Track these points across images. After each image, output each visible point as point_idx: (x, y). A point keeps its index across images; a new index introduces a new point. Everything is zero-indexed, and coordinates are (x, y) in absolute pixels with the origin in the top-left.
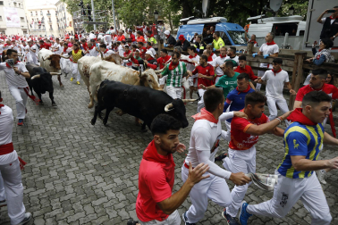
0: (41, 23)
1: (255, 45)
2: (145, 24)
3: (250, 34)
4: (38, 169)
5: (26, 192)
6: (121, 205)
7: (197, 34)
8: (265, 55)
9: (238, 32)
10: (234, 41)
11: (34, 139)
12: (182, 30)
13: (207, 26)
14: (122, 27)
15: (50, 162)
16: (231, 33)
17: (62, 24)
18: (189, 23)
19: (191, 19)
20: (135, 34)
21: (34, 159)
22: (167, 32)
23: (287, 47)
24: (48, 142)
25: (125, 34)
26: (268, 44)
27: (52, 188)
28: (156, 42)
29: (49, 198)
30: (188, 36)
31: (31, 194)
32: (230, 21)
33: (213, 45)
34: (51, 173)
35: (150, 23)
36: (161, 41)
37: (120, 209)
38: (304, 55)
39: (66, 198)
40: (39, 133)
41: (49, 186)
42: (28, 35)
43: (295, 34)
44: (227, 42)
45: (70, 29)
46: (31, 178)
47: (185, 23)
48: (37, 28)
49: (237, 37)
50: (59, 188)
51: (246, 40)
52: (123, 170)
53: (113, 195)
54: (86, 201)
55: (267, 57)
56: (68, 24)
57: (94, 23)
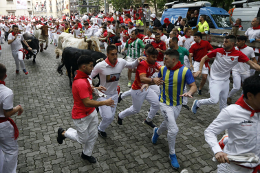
0: (43, 6)
1: (240, 29)
2: (132, 7)
3: (235, 18)
4: (34, 133)
5: (24, 152)
7: (181, 18)
8: (251, 39)
9: (222, 16)
10: (218, 24)
11: (33, 106)
12: (167, 13)
13: (191, 10)
14: (111, 10)
15: (44, 127)
16: (215, 17)
17: (60, 7)
18: (173, 7)
19: (175, 3)
20: (123, 16)
21: (32, 124)
22: (153, 15)
24: (44, 109)
25: (114, 17)
26: (255, 29)
27: (45, 151)
28: (143, 24)
29: (42, 161)
30: (172, 19)
31: (28, 155)
32: (214, 5)
33: (197, 28)
34: (45, 137)
35: (137, 6)
36: (147, 24)
39: (56, 162)
40: (37, 101)
41: (43, 149)
42: (32, 16)
44: (211, 26)
45: (67, 11)
46: (29, 140)
47: (170, 7)
48: (40, 10)
49: (221, 20)
50: (51, 152)
51: (229, 23)
54: (73, 166)
55: (253, 42)
56: (65, 7)
57: (88, 6)
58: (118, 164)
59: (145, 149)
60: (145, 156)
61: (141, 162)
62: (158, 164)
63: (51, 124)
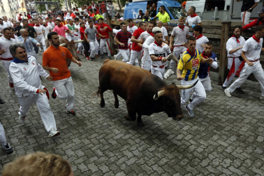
6: (81, 160)
10: (174, 16)
12: (129, 7)
13: (150, 3)
16: (171, 9)
23: (217, 19)
26: (192, 17)
34: (12, 140)
37: (80, 164)
38: (229, 23)
43: (223, 9)
52: (81, 131)
53: (73, 153)
56: (20, 6)
57: (46, 3)
58: (93, 149)
59: (117, 132)
60: (118, 137)
61: (114, 143)
62: (130, 141)
63: (18, 126)
